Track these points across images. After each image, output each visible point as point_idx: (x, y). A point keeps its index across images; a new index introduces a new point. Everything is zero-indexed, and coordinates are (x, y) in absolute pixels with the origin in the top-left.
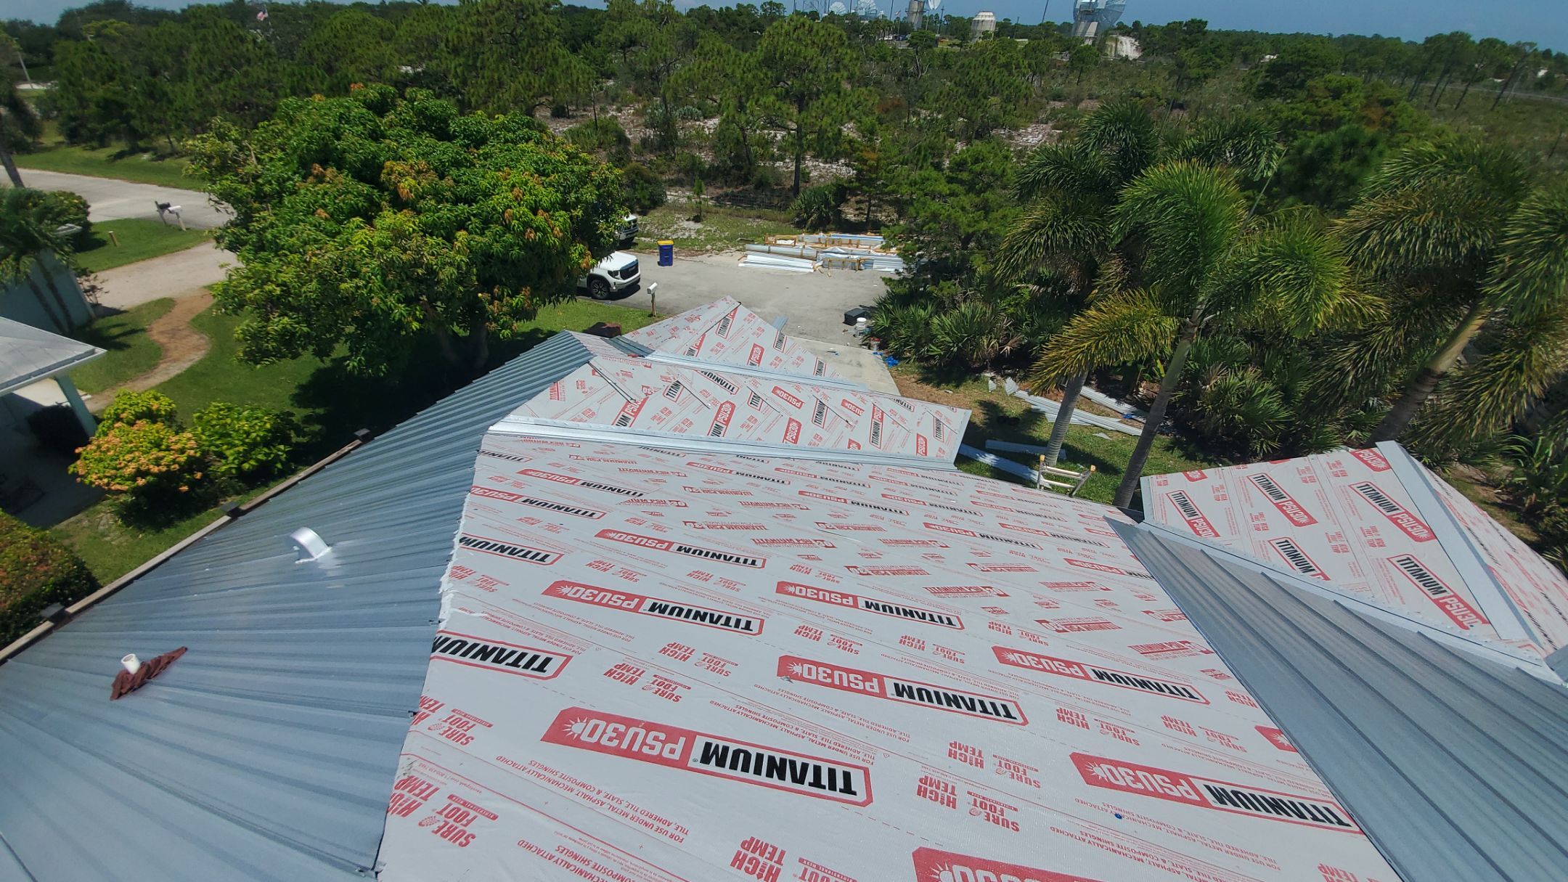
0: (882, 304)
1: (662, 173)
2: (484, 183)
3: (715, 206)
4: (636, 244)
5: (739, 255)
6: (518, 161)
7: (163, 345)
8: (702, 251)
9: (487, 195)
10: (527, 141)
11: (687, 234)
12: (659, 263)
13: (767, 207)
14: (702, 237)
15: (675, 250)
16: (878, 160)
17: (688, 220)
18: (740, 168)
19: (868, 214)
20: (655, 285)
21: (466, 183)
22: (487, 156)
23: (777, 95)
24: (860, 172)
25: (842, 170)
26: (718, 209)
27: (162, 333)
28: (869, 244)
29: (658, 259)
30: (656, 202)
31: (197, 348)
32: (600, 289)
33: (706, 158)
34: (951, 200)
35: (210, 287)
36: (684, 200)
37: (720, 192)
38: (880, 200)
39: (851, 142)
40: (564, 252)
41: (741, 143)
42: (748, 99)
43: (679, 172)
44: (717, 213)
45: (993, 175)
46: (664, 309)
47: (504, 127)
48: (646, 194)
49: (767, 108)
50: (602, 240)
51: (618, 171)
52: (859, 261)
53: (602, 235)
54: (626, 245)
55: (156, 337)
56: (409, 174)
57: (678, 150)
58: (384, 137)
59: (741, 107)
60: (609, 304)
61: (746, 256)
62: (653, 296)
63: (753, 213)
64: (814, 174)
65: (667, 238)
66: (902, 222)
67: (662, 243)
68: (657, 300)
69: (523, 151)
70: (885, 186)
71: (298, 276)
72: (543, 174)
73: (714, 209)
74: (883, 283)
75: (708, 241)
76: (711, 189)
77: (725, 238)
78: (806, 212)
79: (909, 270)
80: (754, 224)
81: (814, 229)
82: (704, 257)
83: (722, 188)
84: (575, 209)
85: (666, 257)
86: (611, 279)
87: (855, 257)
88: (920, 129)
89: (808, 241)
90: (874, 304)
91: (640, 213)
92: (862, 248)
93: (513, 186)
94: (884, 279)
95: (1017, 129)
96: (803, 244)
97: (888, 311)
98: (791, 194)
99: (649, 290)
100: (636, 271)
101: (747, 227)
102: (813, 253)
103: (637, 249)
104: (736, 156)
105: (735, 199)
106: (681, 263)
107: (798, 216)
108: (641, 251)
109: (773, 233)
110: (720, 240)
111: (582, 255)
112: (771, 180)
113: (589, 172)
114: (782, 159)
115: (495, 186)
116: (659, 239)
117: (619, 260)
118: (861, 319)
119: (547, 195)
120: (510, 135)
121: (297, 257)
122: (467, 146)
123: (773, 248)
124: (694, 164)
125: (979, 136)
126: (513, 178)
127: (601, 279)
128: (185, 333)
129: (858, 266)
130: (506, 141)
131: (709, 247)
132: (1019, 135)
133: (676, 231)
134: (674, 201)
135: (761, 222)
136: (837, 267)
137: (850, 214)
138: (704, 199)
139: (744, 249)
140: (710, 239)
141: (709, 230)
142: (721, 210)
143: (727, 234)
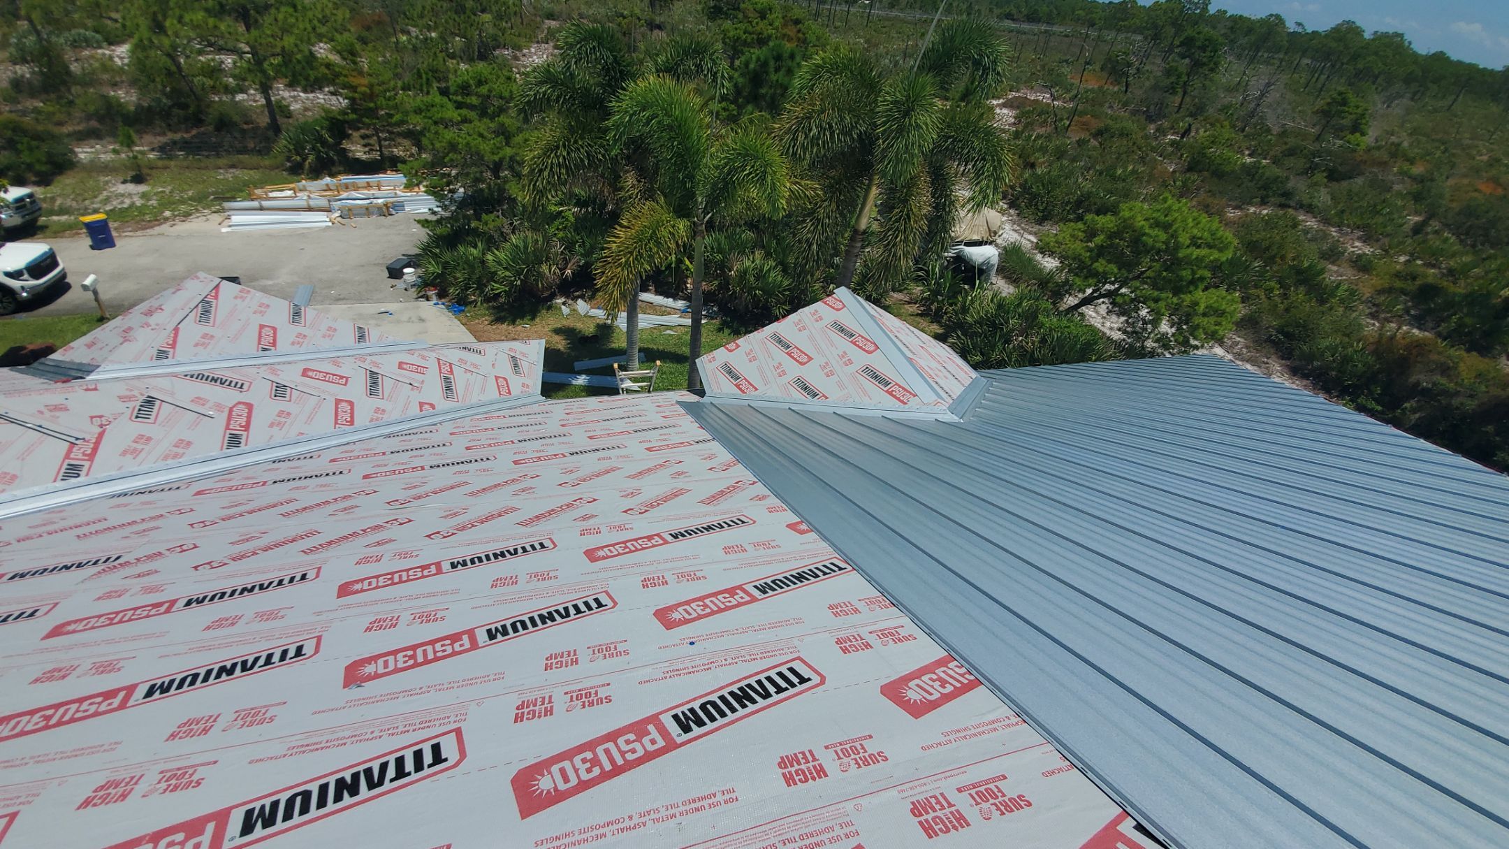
0: (426, 249)
1: (59, 124)
3: (160, 159)
4: (44, 227)
5: (217, 218)
8: (158, 220)
11: (128, 201)
12: (92, 247)
13: (240, 152)
14: (153, 202)
15: (112, 225)
16: (371, 86)
17: (124, 182)
18: (184, 107)
19: (381, 151)
20: (93, 277)
23: (207, 10)
24: (353, 100)
25: (328, 101)
26: (166, 162)
28: (390, 185)
29: (88, 241)
30: (60, 165)
33: (127, 97)
34: (465, 127)
36: (107, 157)
37: (163, 139)
38: (391, 133)
39: (328, 65)
41: (174, 73)
42: (165, 17)
43: (89, 119)
44: (166, 168)
45: (501, 98)
46: (120, 306)
48: (41, 155)
49: (198, 26)
52: (386, 205)
57: (77, 89)
59: (158, 28)
60: (23, 317)
61: (228, 218)
62: (96, 292)
63: (221, 162)
64: (295, 107)
65: (96, 211)
66: (424, 156)
67: (88, 219)
68: (103, 297)
70: (391, 116)
73: (160, 163)
74: (419, 226)
75: (163, 206)
76: (148, 138)
77: (191, 199)
78: (298, 154)
79: (445, 208)
80: (230, 175)
81: (316, 173)
82: (165, 228)
83: (164, 134)
85: (101, 237)
86: (13, 283)
87: (380, 201)
88: (415, 49)
89: (314, 189)
90: (417, 251)
91: (37, 184)
92: (386, 191)
94: (419, 222)
95: (520, 49)
96: (307, 193)
97: (435, 256)
98: (271, 133)
99: (85, 286)
100: (55, 264)
101: (219, 181)
102: (323, 203)
103: (48, 234)
104: (173, 89)
105: (187, 146)
107: (288, 159)
108: (55, 235)
109: (261, 184)
110: (183, 202)
112: (236, 118)
114: (243, 91)
116: (80, 215)
117: (18, 253)
118: (406, 270)
123: (265, 204)
124: (109, 106)
125: (483, 57)
129: (387, 210)
131: (167, 214)
132: (524, 55)
133: (107, 200)
134: (93, 161)
135: (237, 172)
136: (361, 215)
137: (358, 151)
138: (137, 152)
139: (223, 210)
140: (166, 203)
141: (162, 192)
142: (172, 163)
143: (190, 193)
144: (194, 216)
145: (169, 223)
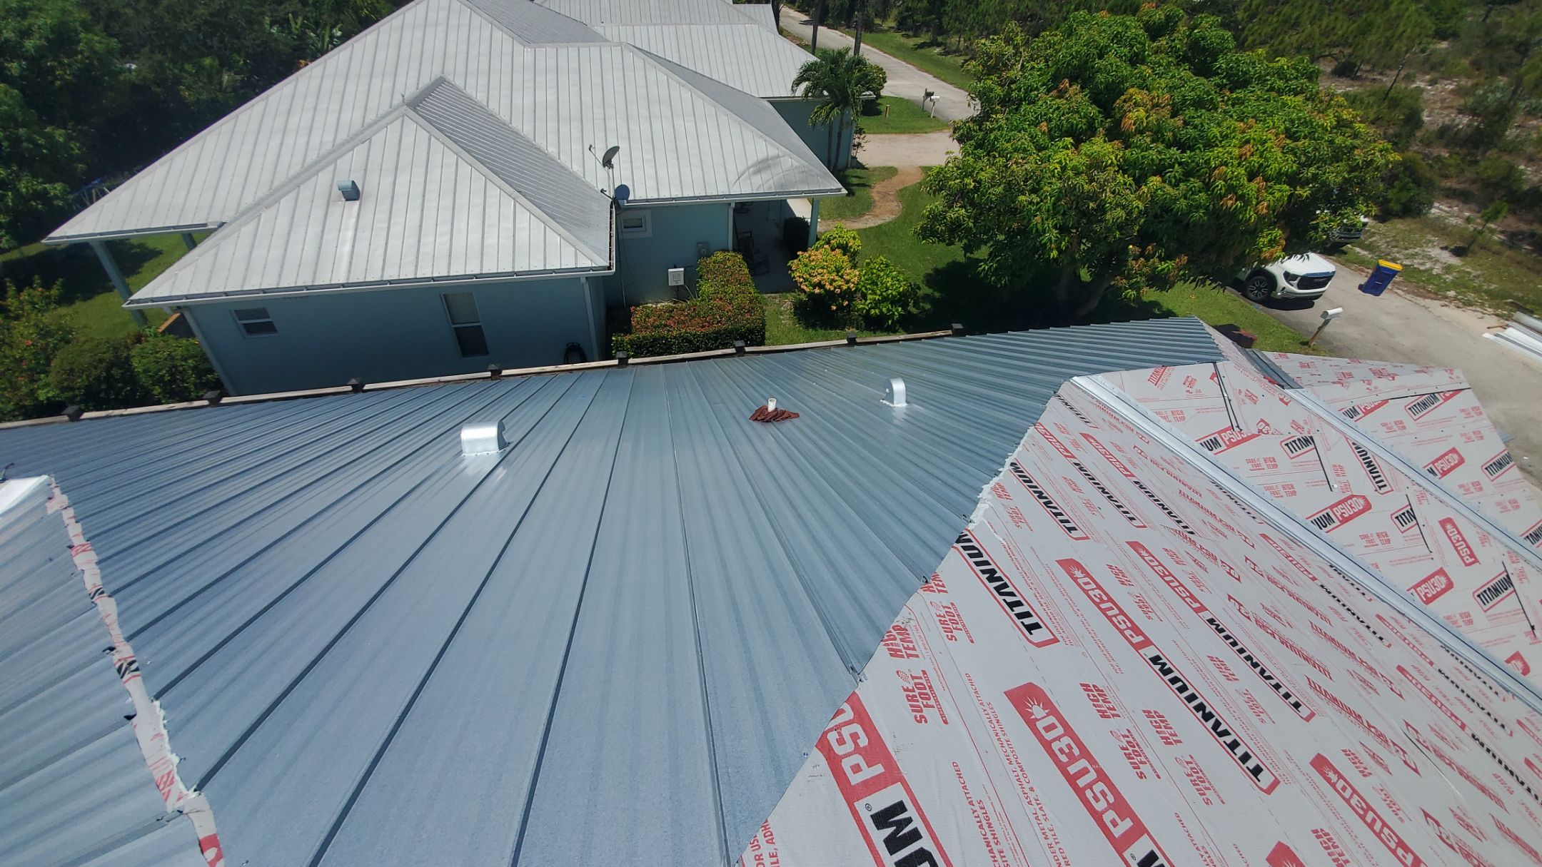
1: (1445, 177)
2: (1216, 131)
3: (1502, 243)
4: (1345, 253)
5: (1493, 321)
6: (1271, 115)
7: (874, 201)
8: (1438, 294)
9: (1210, 145)
10: (1296, 95)
11: (1428, 265)
12: (1361, 287)
15: (1397, 278)
17: (1445, 248)
20: (1339, 310)
21: (1195, 127)
22: (1236, 102)
26: (1505, 249)
27: (879, 192)
29: (1363, 280)
30: (1410, 210)
31: (892, 212)
32: (1259, 289)
33: (1533, 175)
35: (926, 169)
36: (1453, 221)
37: (1524, 227)
40: (1254, 233)
43: (1474, 182)
44: (1497, 253)
46: (1329, 343)
47: (1280, 74)
48: (1404, 197)
50: (1312, 233)
51: (1395, 157)
53: (1316, 228)
54: (1331, 249)
55: (873, 195)
56: (1144, 105)
57: (1492, 153)
58: (1143, 62)
60: (1260, 310)
61: (1504, 327)
62: (1326, 323)
65: (1395, 260)
67: (1383, 263)
68: (1326, 329)
69: (1284, 105)
71: (993, 178)
72: (1290, 135)
73: (1498, 247)
75: (1454, 285)
77: (1488, 292)
82: (1435, 305)
83: (1530, 222)
84: (1302, 187)
85: (1377, 282)
86: (1282, 282)
91: (1376, 218)
93: (1247, 142)
99: (1326, 313)
100: (1324, 285)
103: (1343, 257)
106: (1392, 301)
108: (1346, 263)
110: (1476, 290)
111: (1272, 243)
113: (1354, 147)
115: (1225, 137)
116: (1381, 258)
117: (1314, 264)
119: (1280, 161)
120: (1280, 83)
121: (1001, 161)
122: (1222, 87)
124: (1507, 178)
126: (1251, 134)
127: (1271, 279)
128: (891, 198)
130: (1272, 89)
131: (1452, 293)
133: (1414, 256)
134: (1439, 218)
138: (1488, 228)
139: (1508, 318)
140: (1461, 284)
141: (1468, 272)
142: (1508, 253)
143: (1493, 286)
144: (1473, 308)
145: (1443, 302)
